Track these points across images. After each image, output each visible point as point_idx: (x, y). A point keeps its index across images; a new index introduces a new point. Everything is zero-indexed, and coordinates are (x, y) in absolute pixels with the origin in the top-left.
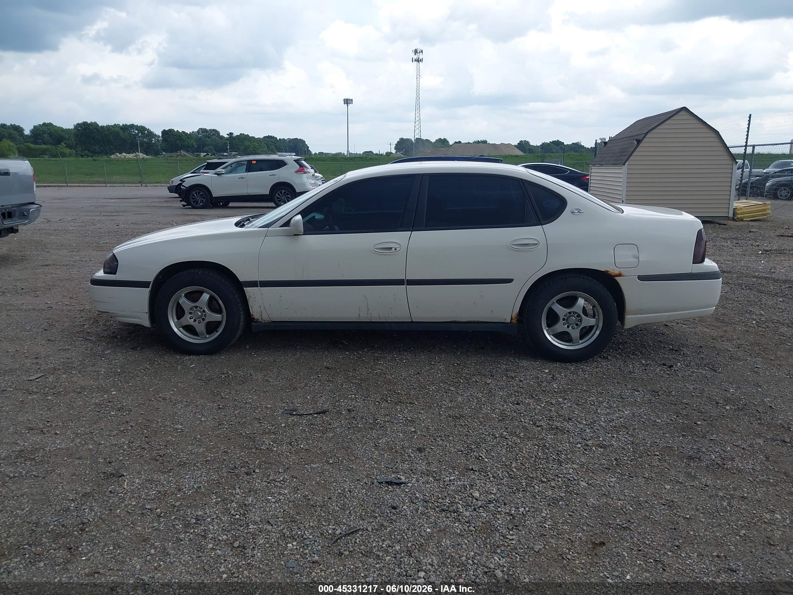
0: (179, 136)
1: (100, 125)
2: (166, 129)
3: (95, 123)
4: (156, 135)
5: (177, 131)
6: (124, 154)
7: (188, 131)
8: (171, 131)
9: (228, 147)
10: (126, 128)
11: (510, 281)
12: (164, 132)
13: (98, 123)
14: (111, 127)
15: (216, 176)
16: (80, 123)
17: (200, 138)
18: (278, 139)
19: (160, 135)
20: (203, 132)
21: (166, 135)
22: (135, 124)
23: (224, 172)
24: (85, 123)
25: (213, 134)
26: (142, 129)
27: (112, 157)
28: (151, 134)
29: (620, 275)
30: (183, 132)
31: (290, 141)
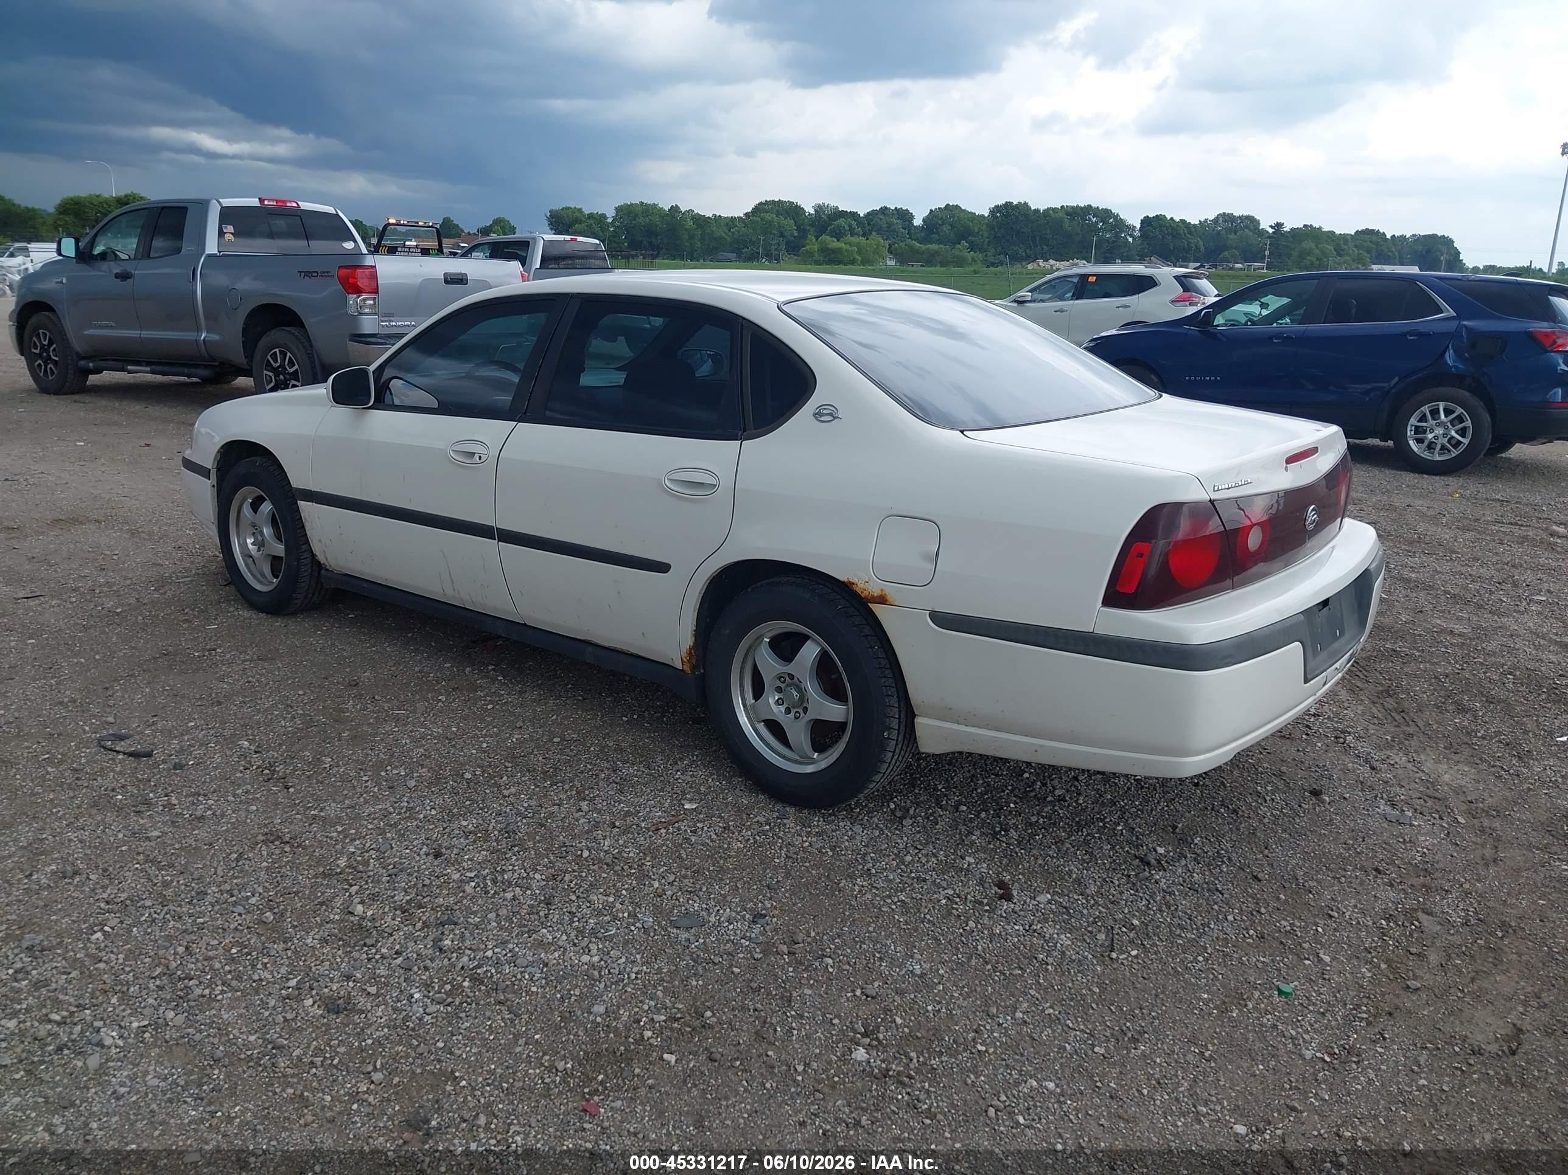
0: (1173, 229)
1: (1033, 208)
2: (1151, 216)
3: (1026, 204)
4: (1128, 227)
5: (1172, 219)
6: (1052, 262)
7: (1194, 220)
8: (1159, 218)
9: (1267, 253)
10: (1079, 214)
11: (662, 568)
12: (1146, 221)
13: (1030, 204)
14: (1051, 212)
15: (1015, 305)
16: (1000, 204)
17: (1219, 233)
18: (1388, 237)
19: (1138, 226)
20: (1225, 221)
21: (1148, 226)
22: (1094, 205)
23: (1029, 299)
24: (1008, 205)
25: (1246, 227)
26: (1105, 215)
27: (1030, 266)
28: (1119, 224)
29: (882, 600)
30: (1183, 221)
31: (1418, 240)
